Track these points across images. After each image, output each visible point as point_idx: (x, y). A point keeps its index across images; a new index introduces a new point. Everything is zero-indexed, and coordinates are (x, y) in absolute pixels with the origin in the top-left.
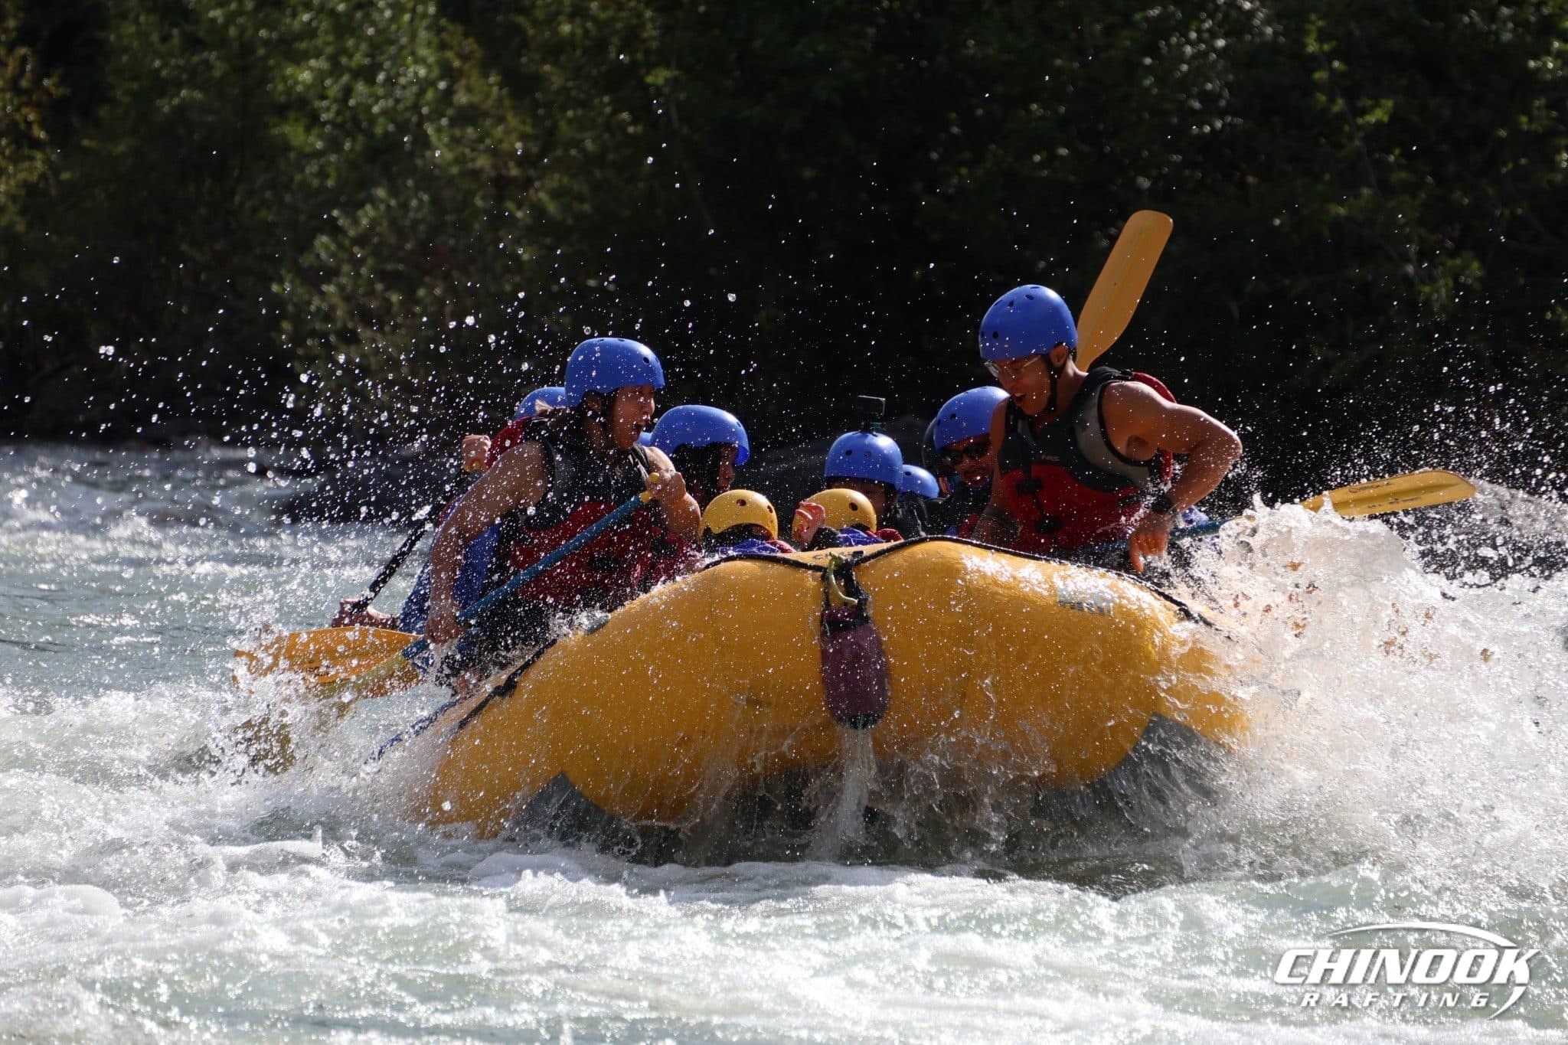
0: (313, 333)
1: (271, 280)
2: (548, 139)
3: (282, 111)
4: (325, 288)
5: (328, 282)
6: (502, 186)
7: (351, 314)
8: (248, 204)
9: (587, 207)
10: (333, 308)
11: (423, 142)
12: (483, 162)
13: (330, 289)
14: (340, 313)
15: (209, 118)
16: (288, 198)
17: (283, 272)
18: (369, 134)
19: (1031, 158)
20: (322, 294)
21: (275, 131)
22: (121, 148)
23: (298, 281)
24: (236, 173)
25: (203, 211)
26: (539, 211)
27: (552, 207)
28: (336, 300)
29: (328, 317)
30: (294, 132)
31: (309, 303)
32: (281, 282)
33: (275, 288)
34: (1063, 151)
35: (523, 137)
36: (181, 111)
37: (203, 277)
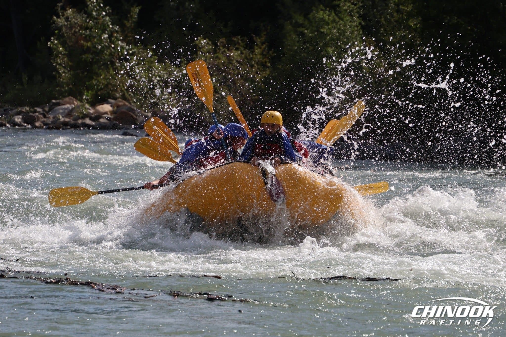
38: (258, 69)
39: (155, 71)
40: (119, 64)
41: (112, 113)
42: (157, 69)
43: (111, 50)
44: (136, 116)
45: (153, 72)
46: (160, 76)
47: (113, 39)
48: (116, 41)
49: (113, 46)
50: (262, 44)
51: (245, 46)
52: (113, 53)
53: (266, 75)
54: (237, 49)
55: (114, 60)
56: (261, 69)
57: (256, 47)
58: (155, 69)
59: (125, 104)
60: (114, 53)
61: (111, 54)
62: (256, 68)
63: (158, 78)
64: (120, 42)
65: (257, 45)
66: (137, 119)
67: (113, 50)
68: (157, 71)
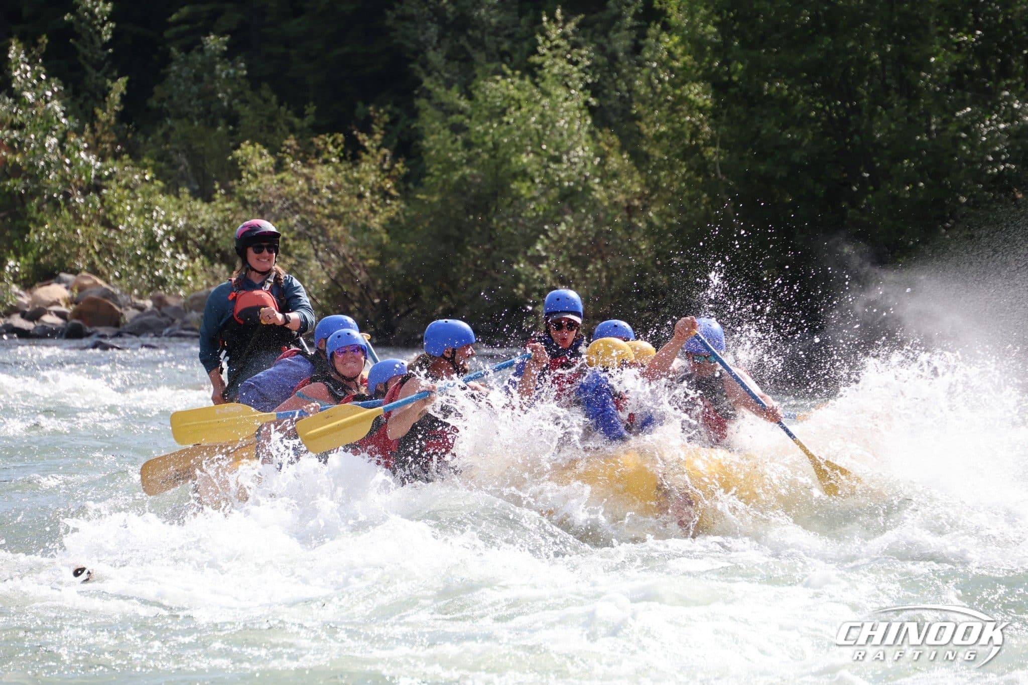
0: (535, 290)
1: (513, 263)
2: (655, 187)
3: (514, 176)
4: (541, 266)
5: (542, 263)
6: (630, 210)
7: (555, 279)
8: (501, 224)
9: (674, 221)
10: (545, 276)
11: (588, 190)
12: (621, 198)
13: (543, 266)
14: (549, 279)
15: (479, 180)
16: (521, 221)
17: (520, 258)
18: (561, 187)
19: (904, 187)
20: (540, 269)
21: (513, 186)
22: (435, 199)
23: (527, 263)
24: (493, 209)
25: (478, 229)
26: (650, 224)
27: (656, 221)
28: (546, 272)
29: (543, 281)
30: (522, 188)
31: (533, 274)
32: (518, 263)
33: (515, 267)
34: (921, 184)
35: (641, 186)
36: (463, 178)
37: (479, 262)
38: (375, 202)
39: (157, 212)
40: (82, 200)
41: (70, 301)
42: (162, 207)
43: (65, 171)
44: (120, 307)
45: (155, 214)
46: (168, 223)
47: (67, 147)
48: (74, 153)
49: (68, 161)
50: (378, 149)
51: (342, 155)
52: (68, 178)
53: (393, 214)
54: (326, 162)
55: (70, 191)
56: (379, 202)
57: (364, 156)
58: (157, 208)
59: (96, 283)
60: (71, 176)
61: (63, 179)
62: (369, 200)
63: (165, 227)
64: (83, 154)
65: (367, 152)
66: (122, 314)
67: (67, 169)
68: (163, 213)
